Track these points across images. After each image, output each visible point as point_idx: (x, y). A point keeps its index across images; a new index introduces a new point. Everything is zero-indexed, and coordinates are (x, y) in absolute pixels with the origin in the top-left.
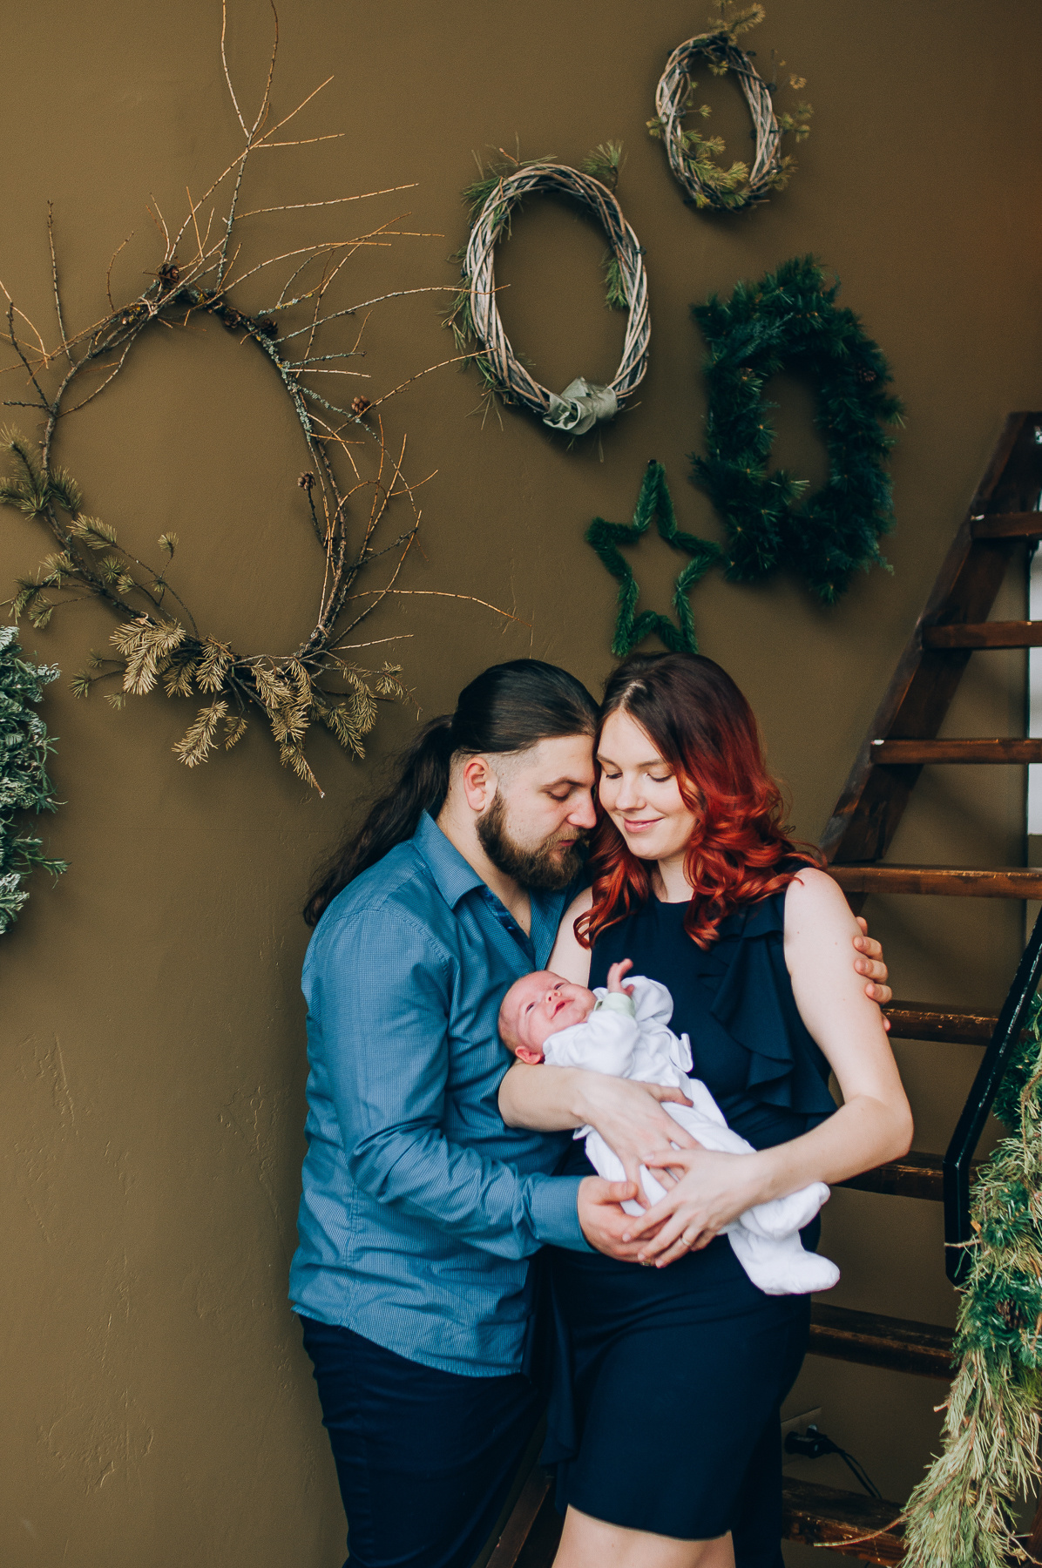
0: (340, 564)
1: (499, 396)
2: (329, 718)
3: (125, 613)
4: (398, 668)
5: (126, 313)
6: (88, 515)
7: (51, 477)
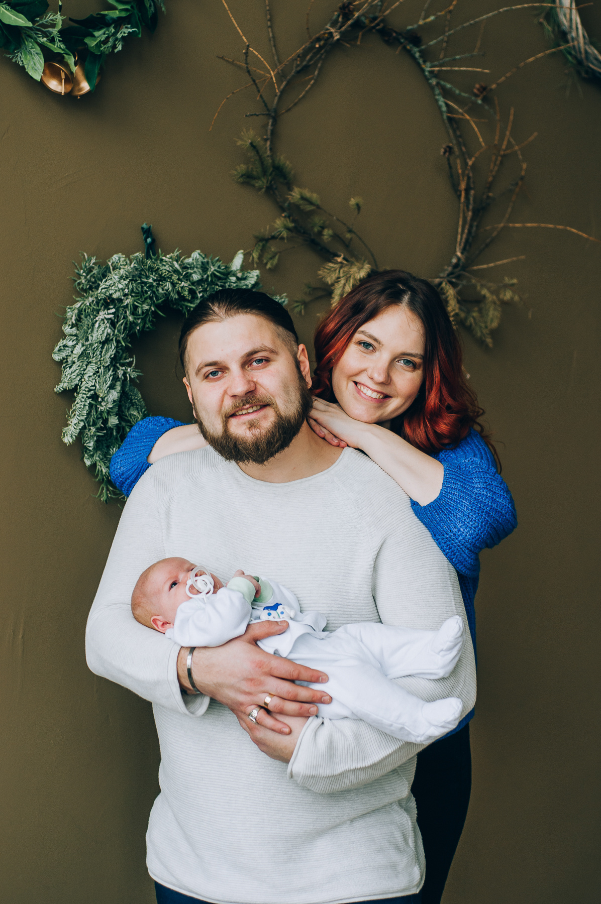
0: (471, 207)
1: (579, 73)
2: (466, 318)
3: (327, 255)
4: (515, 281)
5: (318, 40)
6: (299, 186)
7: (273, 161)
